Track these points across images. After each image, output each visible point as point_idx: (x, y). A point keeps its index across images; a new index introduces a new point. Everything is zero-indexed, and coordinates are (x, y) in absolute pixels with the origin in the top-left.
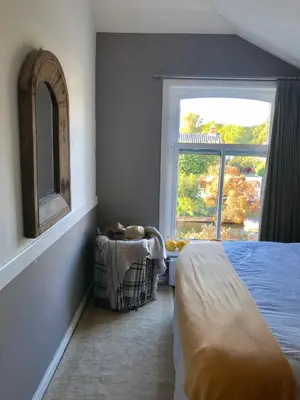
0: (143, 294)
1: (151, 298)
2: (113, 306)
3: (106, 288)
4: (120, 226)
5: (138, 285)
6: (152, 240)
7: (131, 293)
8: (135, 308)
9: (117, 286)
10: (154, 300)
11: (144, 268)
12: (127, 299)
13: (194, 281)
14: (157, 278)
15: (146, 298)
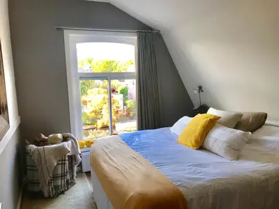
0: (68, 181)
1: (73, 184)
2: (46, 195)
3: (39, 183)
4: (43, 136)
5: (63, 176)
6: (70, 142)
7: (59, 182)
8: (63, 193)
9: (48, 179)
10: (74, 184)
11: (67, 162)
12: (56, 187)
13: (110, 161)
14: (76, 168)
15: (70, 184)
